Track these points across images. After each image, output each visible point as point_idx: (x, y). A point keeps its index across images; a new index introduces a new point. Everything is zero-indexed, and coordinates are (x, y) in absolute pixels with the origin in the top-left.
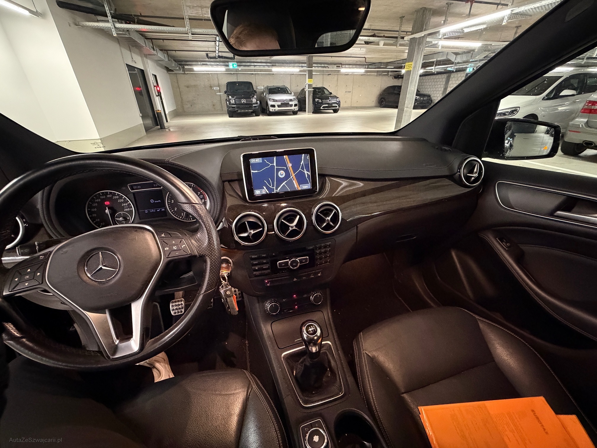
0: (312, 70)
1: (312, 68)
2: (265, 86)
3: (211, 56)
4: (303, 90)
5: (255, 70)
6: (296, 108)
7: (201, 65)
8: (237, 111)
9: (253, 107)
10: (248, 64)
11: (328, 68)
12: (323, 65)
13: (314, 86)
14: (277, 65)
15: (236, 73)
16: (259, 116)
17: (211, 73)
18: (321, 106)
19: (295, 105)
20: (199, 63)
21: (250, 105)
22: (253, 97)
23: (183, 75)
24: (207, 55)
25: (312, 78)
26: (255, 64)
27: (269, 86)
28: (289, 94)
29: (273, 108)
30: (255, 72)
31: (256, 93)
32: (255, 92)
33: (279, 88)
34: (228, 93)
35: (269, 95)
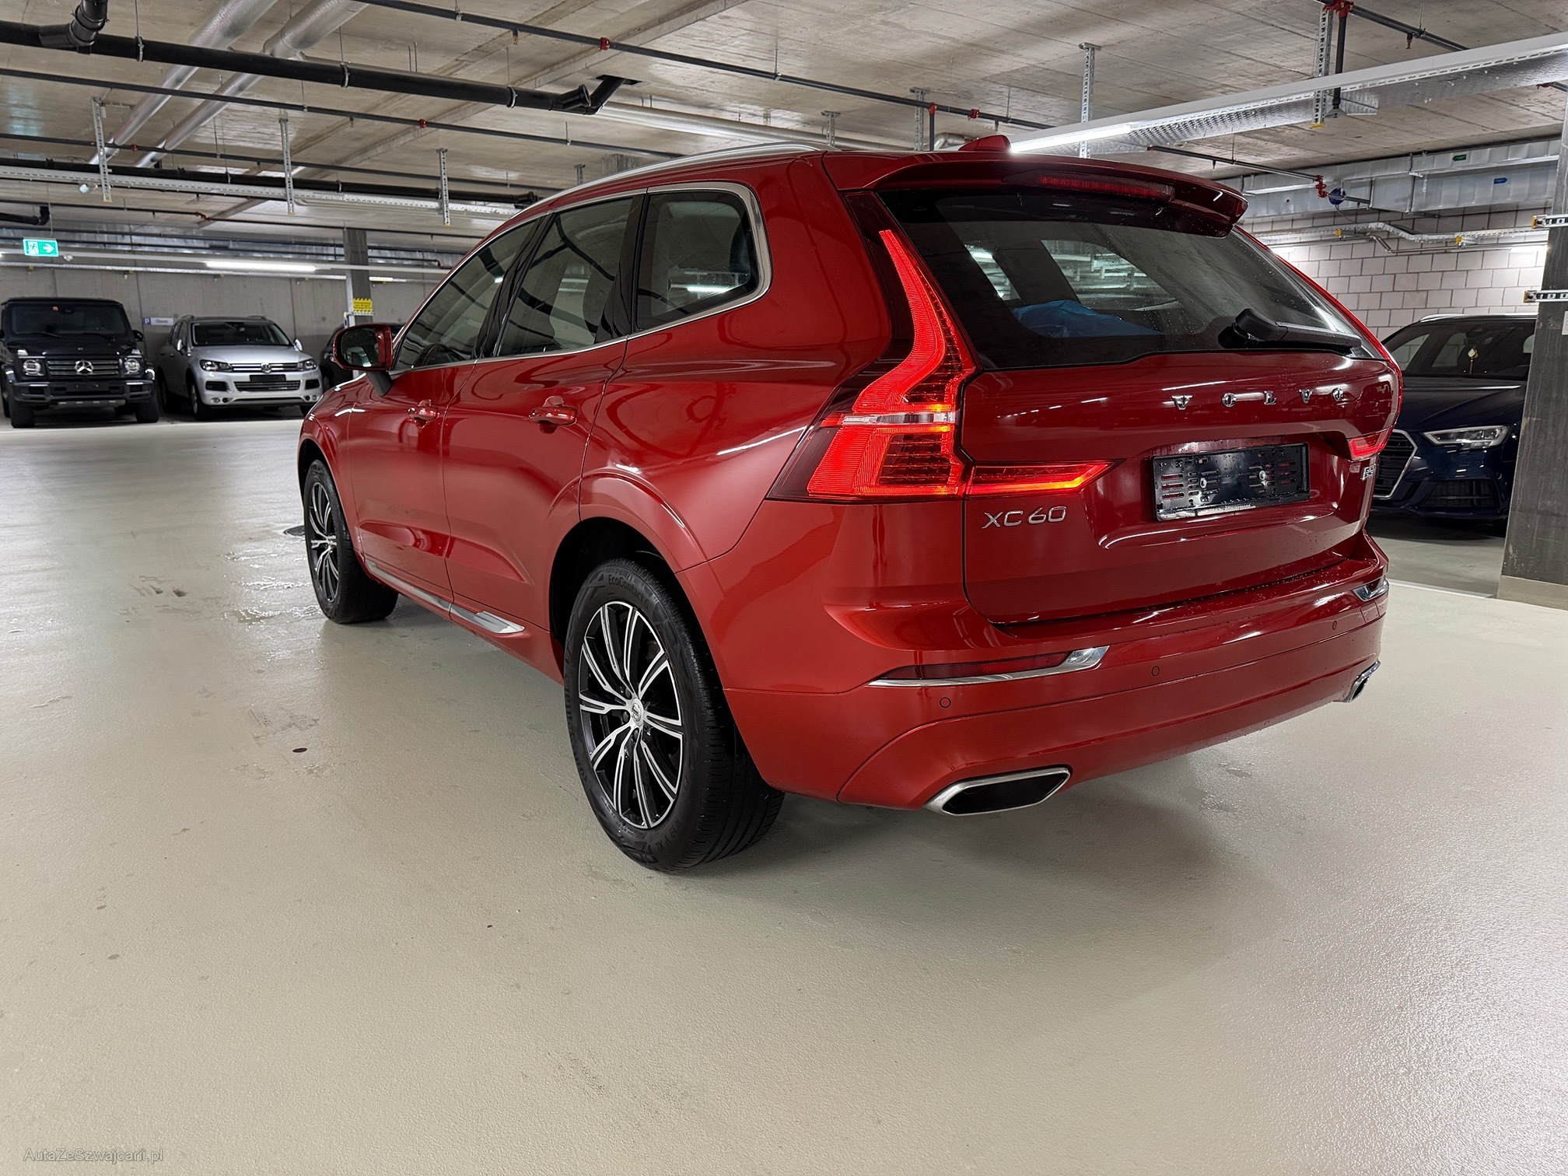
0: (367, 271)
1: (367, 264)
2: (179, 318)
5: (135, 263)
8: (55, 402)
9: (128, 389)
10: (105, 238)
11: (439, 267)
12: (418, 255)
14: (231, 246)
15: (50, 268)
16: (154, 420)
19: (311, 384)
21: (115, 382)
22: (129, 352)
25: (367, 295)
26: (136, 239)
27: (195, 316)
28: (283, 345)
29: (221, 395)
30: (136, 266)
31: (141, 339)
32: (137, 337)
33: (241, 325)
34: (13, 339)
35: (199, 348)
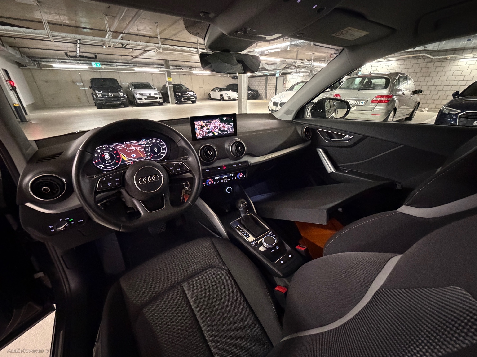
0: (170, 71)
1: (170, 69)
2: (129, 83)
3: (70, 55)
4: (165, 87)
5: (117, 69)
6: (161, 101)
7: (59, 62)
8: (106, 103)
9: (121, 100)
10: (110, 63)
11: (183, 70)
12: (178, 67)
13: (173, 83)
15: (99, 71)
16: (128, 107)
17: (71, 70)
18: (182, 99)
19: (160, 98)
20: (57, 61)
21: (119, 98)
22: (120, 91)
23: (40, 71)
24: (66, 54)
25: (171, 77)
26: (117, 64)
27: (133, 82)
28: (153, 89)
29: (141, 101)
31: (122, 88)
33: (143, 84)
34: (94, 88)
35: (135, 90)
